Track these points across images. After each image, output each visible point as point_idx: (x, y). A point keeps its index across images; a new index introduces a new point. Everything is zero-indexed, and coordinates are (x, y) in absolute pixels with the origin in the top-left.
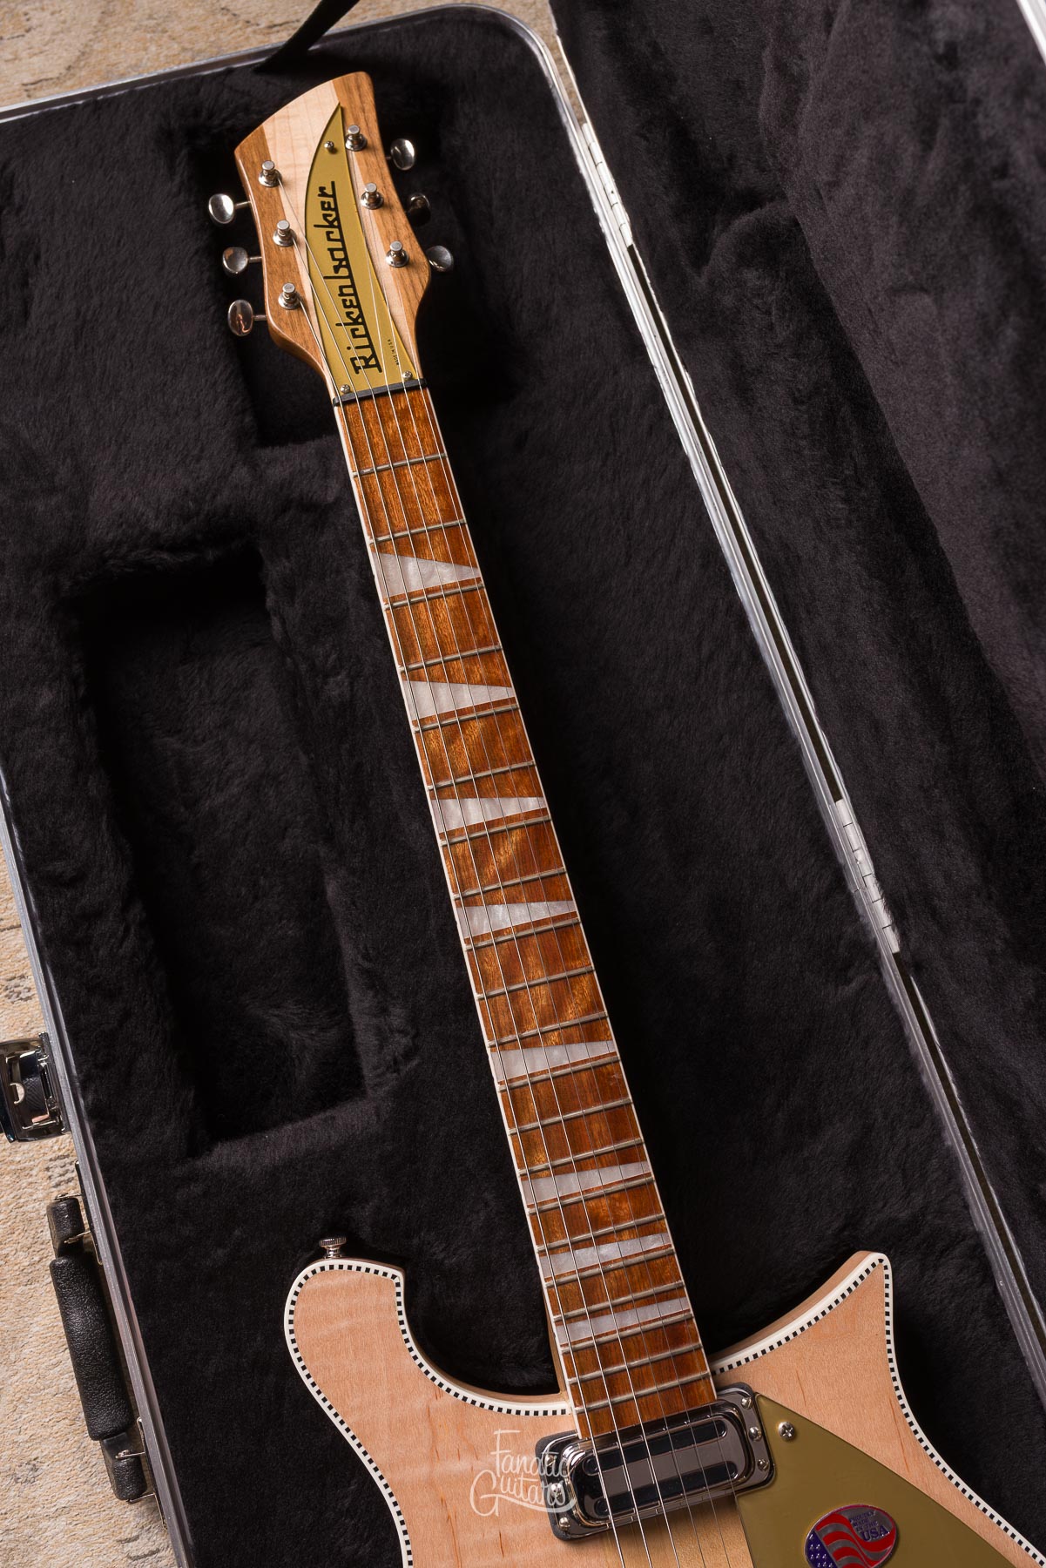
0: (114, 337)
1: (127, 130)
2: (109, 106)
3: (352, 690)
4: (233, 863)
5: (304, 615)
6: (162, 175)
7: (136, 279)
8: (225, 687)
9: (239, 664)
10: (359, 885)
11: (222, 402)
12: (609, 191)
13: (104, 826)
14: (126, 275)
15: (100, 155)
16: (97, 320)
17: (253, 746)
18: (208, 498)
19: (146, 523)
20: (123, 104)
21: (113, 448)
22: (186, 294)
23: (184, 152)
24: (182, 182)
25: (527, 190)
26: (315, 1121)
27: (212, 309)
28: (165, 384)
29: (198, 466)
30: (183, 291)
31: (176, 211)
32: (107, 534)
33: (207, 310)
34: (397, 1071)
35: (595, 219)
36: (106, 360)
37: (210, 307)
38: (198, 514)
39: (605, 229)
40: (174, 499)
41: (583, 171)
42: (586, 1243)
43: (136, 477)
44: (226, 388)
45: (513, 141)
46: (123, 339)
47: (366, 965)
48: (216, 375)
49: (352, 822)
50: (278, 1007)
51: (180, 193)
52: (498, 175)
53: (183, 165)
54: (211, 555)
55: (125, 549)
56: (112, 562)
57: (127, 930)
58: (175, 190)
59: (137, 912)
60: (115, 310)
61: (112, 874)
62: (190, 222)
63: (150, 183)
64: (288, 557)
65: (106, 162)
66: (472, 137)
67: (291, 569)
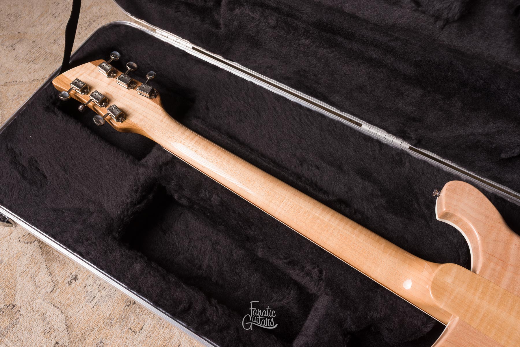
0: (76, 164)
2: (25, 112)
3: (220, 197)
4: (225, 273)
5: (190, 190)
6: (55, 117)
8: (182, 231)
9: (180, 223)
10: (267, 242)
11: (120, 157)
13: (184, 286)
15: (33, 125)
17: (203, 240)
18: (138, 182)
19: (126, 201)
20: (28, 110)
21: (100, 190)
23: (56, 109)
24: (62, 116)
26: (312, 313)
27: (97, 138)
28: (100, 165)
29: (127, 177)
31: (66, 123)
32: (117, 212)
34: (322, 279)
36: (78, 171)
38: (138, 188)
40: (129, 190)
41: (165, 41)
43: (113, 193)
44: (118, 153)
46: (78, 163)
47: (288, 260)
48: (113, 152)
49: (250, 228)
50: (271, 299)
51: (63, 118)
53: (58, 112)
54: (151, 197)
55: (126, 212)
56: (125, 219)
57: (216, 307)
59: (214, 301)
60: (70, 158)
61: (199, 296)
62: (72, 123)
63: (53, 122)
64: (173, 180)
65: (36, 126)
67: (176, 182)
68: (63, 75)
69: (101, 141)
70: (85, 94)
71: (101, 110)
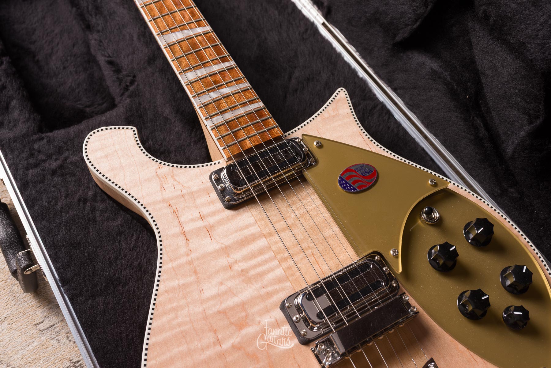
42: (213, 90)
49: (96, 16)
59: (6, 59)
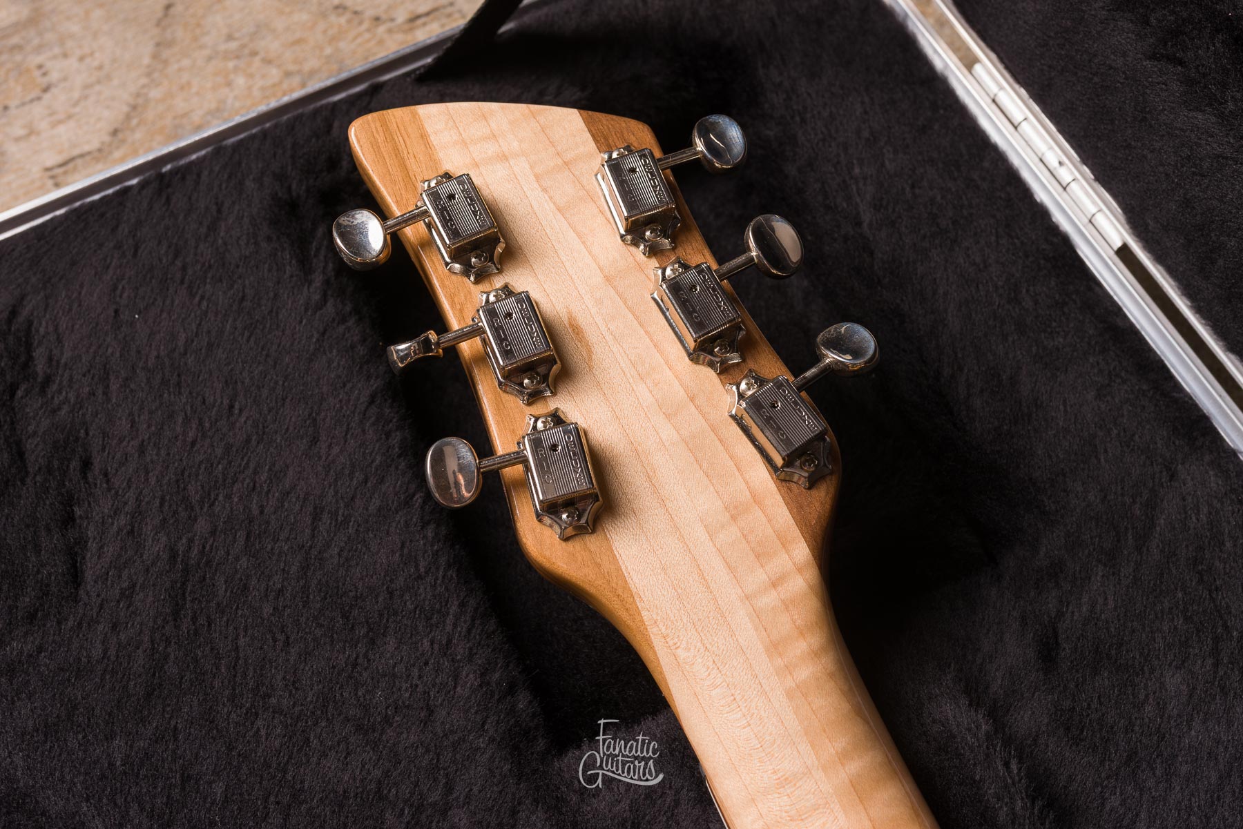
0: (245, 588)
1: (219, 211)
2: (183, 178)
6: (292, 276)
7: (270, 469)
11: (470, 678)
12: (1052, 160)
14: (252, 466)
15: (179, 263)
16: (208, 563)
20: (206, 173)
22: (366, 481)
24: (327, 282)
25: (913, 187)
28: (355, 665)
30: (359, 476)
31: (324, 334)
33: (407, 502)
35: (1041, 213)
36: (237, 638)
37: (414, 495)
39: (1065, 226)
41: (995, 137)
44: (471, 649)
45: (866, 112)
46: (262, 588)
48: (449, 628)
51: (326, 302)
52: (857, 171)
58: (316, 297)
60: (241, 535)
62: (353, 347)
63: (271, 295)
65: (190, 272)
66: (798, 119)
68: (415, 115)
69: (425, 525)
70: (466, 272)
71: (499, 407)
